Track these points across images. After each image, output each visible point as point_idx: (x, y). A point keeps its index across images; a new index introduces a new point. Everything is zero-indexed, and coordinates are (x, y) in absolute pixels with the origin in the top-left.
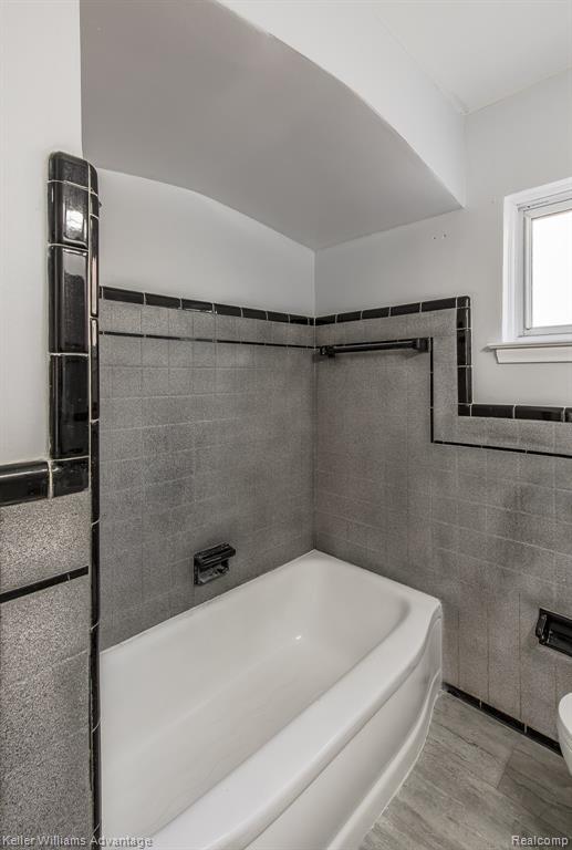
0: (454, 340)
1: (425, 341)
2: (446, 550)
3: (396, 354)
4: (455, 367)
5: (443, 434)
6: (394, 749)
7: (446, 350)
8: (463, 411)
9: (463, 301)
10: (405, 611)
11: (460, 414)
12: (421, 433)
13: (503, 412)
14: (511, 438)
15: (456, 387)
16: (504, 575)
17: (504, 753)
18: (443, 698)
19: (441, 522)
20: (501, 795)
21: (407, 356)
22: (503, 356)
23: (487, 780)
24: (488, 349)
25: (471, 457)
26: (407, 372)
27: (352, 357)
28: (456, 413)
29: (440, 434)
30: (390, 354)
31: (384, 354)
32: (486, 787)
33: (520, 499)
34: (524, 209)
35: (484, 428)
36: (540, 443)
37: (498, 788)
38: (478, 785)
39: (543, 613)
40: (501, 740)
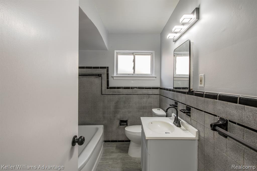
0: (106, 75)
1: (101, 74)
2: (104, 115)
3: (94, 77)
4: (106, 80)
5: (104, 93)
6: (99, 153)
7: (104, 76)
8: (108, 88)
9: (108, 67)
10: (97, 129)
11: (107, 89)
12: (99, 93)
13: (114, 88)
14: (116, 92)
15: (106, 84)
16: (115, 116)
17: (115, 145)
18: (104, 143)
19: (103, 110)
20: (116, 150)
21: (96, 77)
22: (115, 78)
23: (114, 149)
24: (112, 77)
25: (109, 96)
26: (96, 81)
27: (82, 77)
28: (106, 88)
29: (103, 93)
30: (92, 77)
31: (91, 77)
32: (114, 150)
33: (117, 102)
34: (117, 53)
35: (111, 91)
36: (120, 93)
37: (116, 149)
38: (113, 150)
39: (120, 120)
40: (115, 144)
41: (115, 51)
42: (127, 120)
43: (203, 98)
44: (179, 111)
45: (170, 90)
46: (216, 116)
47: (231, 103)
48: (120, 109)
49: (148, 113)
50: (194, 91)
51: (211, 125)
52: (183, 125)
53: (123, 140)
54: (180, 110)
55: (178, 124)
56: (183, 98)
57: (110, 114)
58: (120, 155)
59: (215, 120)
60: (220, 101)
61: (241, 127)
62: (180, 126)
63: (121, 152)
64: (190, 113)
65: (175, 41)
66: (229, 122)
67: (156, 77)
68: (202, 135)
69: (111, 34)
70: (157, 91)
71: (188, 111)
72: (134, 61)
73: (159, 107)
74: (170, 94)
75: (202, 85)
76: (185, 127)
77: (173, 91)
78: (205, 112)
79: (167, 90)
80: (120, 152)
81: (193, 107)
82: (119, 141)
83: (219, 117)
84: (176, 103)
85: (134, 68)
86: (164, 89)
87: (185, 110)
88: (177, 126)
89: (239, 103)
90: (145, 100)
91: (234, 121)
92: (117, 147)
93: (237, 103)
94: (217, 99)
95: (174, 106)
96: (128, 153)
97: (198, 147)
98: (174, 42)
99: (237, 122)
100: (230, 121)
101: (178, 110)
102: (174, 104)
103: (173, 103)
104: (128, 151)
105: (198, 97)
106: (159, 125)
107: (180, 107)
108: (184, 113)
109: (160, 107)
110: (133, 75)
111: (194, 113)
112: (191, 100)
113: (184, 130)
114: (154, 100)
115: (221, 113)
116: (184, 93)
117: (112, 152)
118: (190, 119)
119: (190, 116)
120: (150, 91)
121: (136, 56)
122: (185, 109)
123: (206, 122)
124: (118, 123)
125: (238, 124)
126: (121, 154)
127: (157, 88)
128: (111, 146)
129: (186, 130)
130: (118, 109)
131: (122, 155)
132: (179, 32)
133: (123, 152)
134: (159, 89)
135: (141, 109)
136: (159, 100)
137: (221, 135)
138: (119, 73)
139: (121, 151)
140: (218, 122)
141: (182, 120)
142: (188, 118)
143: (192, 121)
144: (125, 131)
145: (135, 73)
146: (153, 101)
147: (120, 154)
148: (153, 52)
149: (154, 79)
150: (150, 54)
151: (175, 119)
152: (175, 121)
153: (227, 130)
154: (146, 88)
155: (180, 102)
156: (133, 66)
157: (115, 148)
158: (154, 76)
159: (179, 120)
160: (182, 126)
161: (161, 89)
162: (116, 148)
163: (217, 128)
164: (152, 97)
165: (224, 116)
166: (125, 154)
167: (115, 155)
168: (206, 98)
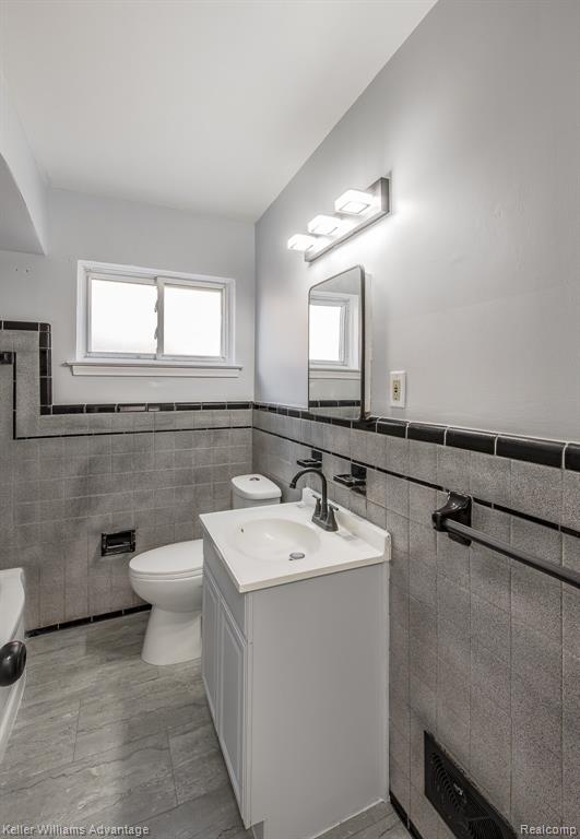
0: (37, 356)
1: (10, 354)
2: (28, 524)
4: (38, 377)
5: (25, 431)
7: (28, 363)
8: (45, 411)
9: (45, 326)
11: (42, 414)
13: (76, 409)
15: (38, 393)
16: (78, 522)
17: (83, 639)
19: (22, 503)
20: (89, 656)
22: (77, 371)
23: (79, 655)
24: (66, 365)
25: (51, 445)
28: (38, 413)
32: (79, 659)
33: (90, 467)
34: (87, 271)
35: (63, 422)
36: (103, 427)
37: (86, 654)
38: (72, 662)
39: (103, 536)
40: (79, 635)
41: (81, 264)
42: (134, 531)
43: (402, 440)
44: (330, 479)
45: (294, 414)
46: (440, 488)
47: (477, 453)
48: (101, 492)
49: (215, 492)
50: (376, 419)
51: (434, 518)
52: (343, 524)
53: (115, 609)
54: (335, 479)
55: (329, 522)
56: (338, 440)
57: (54, 518)
58: (110, 672)
59: (440, 501)
60: (450, 448)
61: (503, 513)
62: (333, 528)
63: (113, 659)
64: (364, 484)
65: (312, 261)
66: (474, 504)
67: (240, 369)
68: (401, 544)
69: (57, 191)
70: (244, 417)
71: (358, 477)
72: (159, 308)
73: (251, 468)
74: (295, 427)
75: (400, 404)
76: (348, 528)
77: (306, 416)
78: (410, 479)
79: (283, 412)
80: (108, 660)
81: (373, 467)
82: (98, 618)
83: (448, 491)
84: (317, 455)
85: (159, 334)
86: (272, 409)
87: (348, 476)
88: (328, 529)
89: (498, 454)
90: (201, 449)
91: (486, 499)
92: (91, 645)
93: (492, 453)
94: (442, 444)
95: (314, 466)
96: (143, 655)
97: (391, 583)
98: (308, 263)
99: (493, 501)
100: (476, 500)
101: (327, 479)
102: (309, 457)
103: (306, 454)
104: (142, 647)
105: (389, 437)
106: (268, 536)
107: (332, 468)
108: (349, 485)
109: (257, 467)
110: (155, 359)
111: (377, 485)
112: (368, 447)
113: (347, 538)
114: (236, 445)
115: (452, 480)
116: (345, 423)
117: (74, 670)
118: (364, 501)
119: (364, 493)
120: (221, 418)
121: (168, 291)
122: (348, 471)
123: (411, 507)
124: (95, 544)
125: (497, 507)
126: (112, 668)
127: (245, 406)
128: (62, 648)
129: (354, 536)
130: (95, 493)
131: (116, 670)
132: (329, 236)
133: (120, 658)
134: (250, 410)
135: (190, 483)
136: (251, 445)
137: (456, 540)
138: (93, 349)
139: (113, 656)
140: (448, 506)
141: (341, 509)
142: (359, 501)
143: (372, 508)
144: (132, 574)
145: (166, 352)
146: (232, 449)
147: (108, 668)
148: (232, 281)
149: (235, 373)
150: (220, 287)
151: (318, 507)
152: (316, 514)
153: (469, 525)
154: (206, 407)
155: (329, 452)
156: (156, 326)
157: (82, 651)
158: (234, 365)
159: (331, 509)
160: (339, 525)
161: (256, 407)
162: (87, 650)
163: (451, 523)
164: (227, 438)
165: (461, 490)
166: (132, 663)
167: (86, 681)
168: (411, 441)
